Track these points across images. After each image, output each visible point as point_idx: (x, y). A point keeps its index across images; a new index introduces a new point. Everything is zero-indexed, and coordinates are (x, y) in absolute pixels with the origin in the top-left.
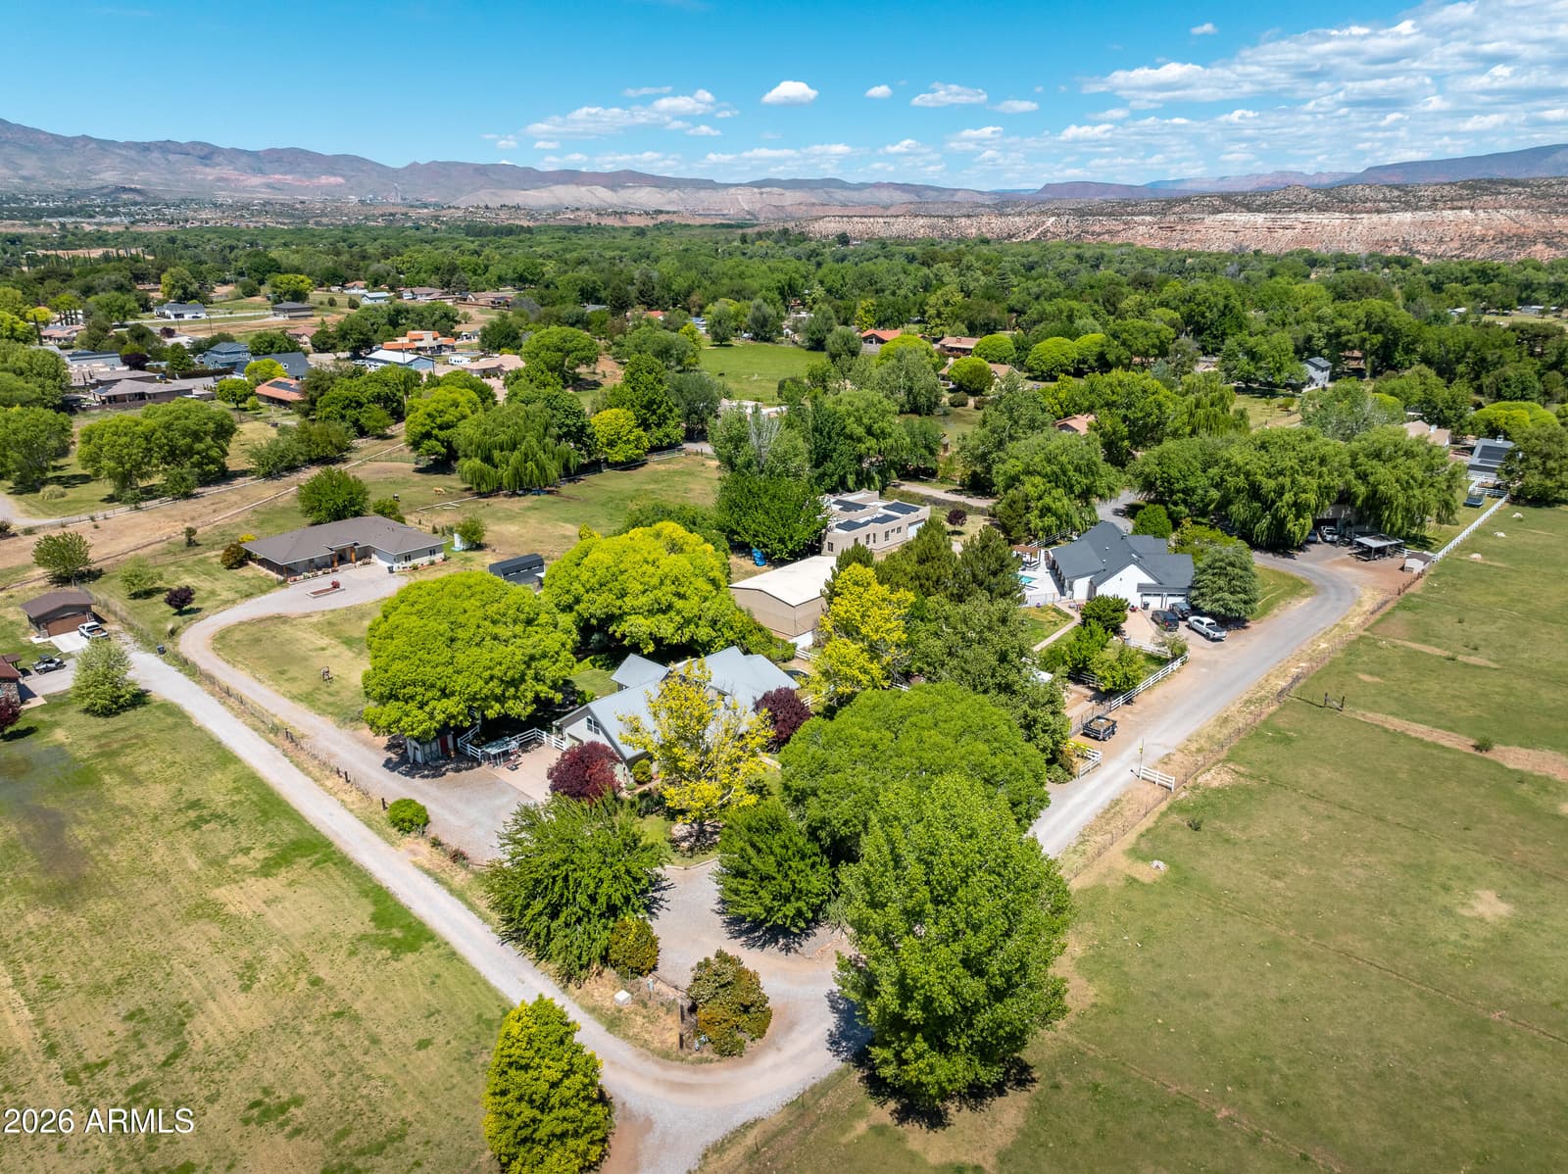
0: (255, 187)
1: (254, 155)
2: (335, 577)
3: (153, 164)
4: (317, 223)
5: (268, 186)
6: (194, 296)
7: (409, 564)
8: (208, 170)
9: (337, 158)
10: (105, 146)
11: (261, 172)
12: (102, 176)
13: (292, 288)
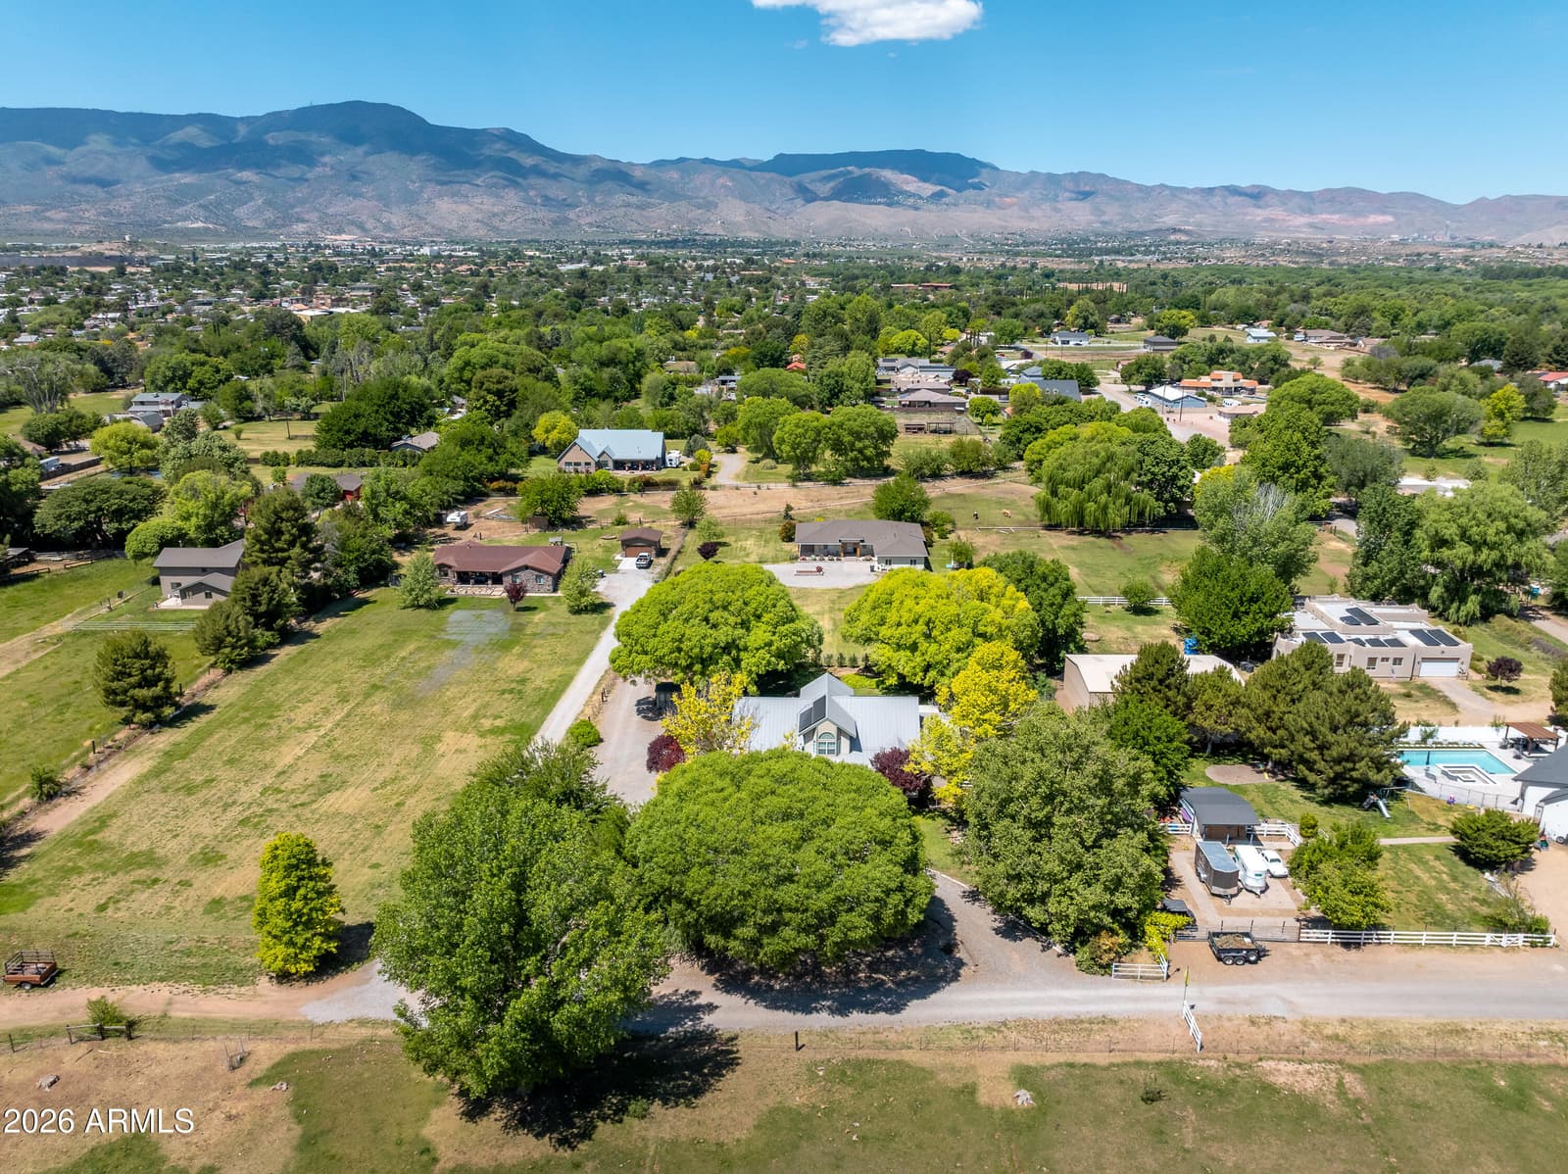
0: (1298, 227)
1: (1309, 196)
2: (821, 564)
3: (1211, 206)
4: (1331, 263)
5: (1311, 225)
6: (1093, 326)
7: (888, 567)
8: (1259, 211)
9: (1393, 197)
10: (1176, 192)
11: (1310, 212)
12: (1165, 219)
13: (1172, 322)
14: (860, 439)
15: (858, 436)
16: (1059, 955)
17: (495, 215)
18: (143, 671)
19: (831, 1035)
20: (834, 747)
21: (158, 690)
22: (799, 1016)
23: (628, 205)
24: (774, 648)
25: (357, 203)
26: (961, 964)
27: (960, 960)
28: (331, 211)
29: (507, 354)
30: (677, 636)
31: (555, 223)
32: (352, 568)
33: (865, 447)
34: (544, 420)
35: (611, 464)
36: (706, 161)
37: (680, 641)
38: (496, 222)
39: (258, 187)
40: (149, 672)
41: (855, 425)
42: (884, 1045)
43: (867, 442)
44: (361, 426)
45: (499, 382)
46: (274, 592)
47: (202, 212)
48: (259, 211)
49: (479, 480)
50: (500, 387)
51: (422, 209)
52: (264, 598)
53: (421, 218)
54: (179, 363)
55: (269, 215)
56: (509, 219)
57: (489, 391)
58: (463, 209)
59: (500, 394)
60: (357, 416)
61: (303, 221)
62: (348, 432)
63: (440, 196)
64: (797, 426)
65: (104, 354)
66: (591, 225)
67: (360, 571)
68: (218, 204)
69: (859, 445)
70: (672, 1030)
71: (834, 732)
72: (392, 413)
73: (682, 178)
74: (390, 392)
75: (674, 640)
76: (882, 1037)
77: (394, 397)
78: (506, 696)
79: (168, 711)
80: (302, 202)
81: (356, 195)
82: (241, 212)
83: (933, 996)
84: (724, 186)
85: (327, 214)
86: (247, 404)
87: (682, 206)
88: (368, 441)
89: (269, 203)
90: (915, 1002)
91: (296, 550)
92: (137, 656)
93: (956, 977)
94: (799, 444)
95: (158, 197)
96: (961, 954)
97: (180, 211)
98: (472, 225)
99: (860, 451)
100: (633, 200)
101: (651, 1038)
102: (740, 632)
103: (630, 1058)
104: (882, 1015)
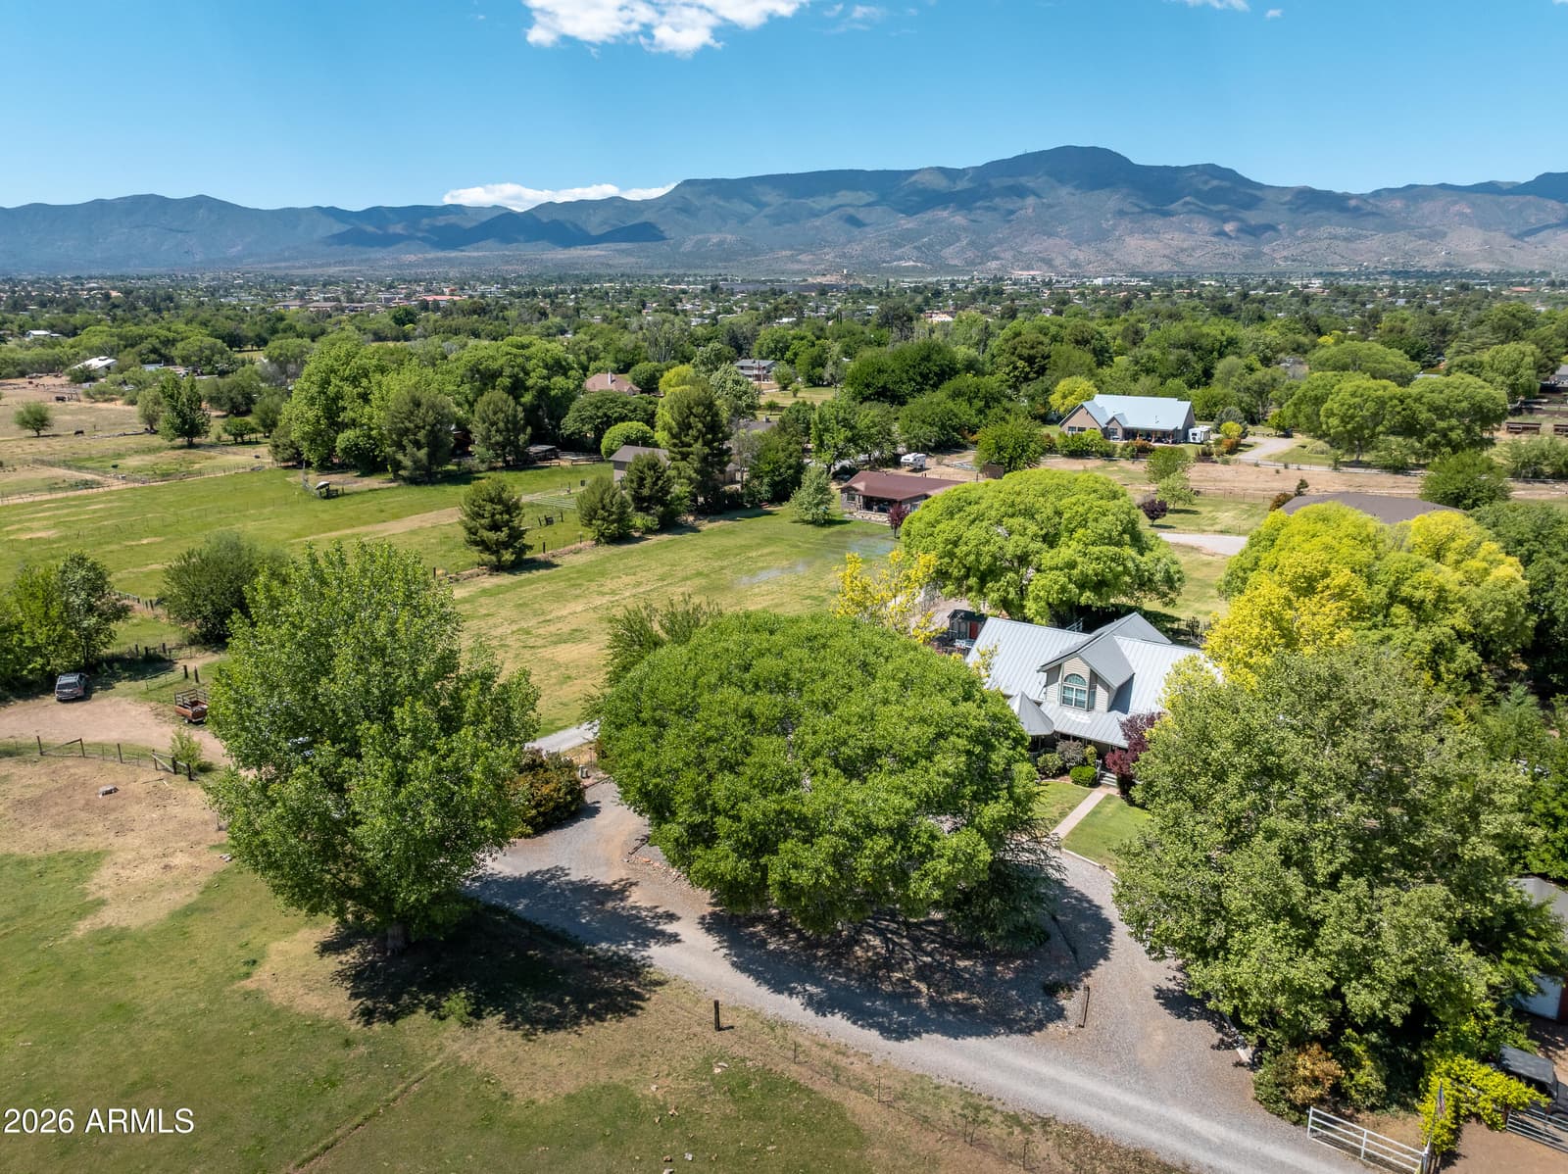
14: (1442, 417)
15: (1440, 411)
16: (1239, 1064)
17: (1183, 250)
18: (493, 515)
19: (779, 1031)
20: (1084, 698)
21: (503, 535)
22: (764, 990)
23: (1335, 237)
24: (1075, 572)
25: (1051, 241)
26: (1059, 1014)
27: (1062, 1009)
28: (1024, 250)
29: (1061, 326)
30: (952, 537)
31: (1246, 257)
32: (766, 480)
33: (1452, 429)
34: (1064, 385)
35: (1120, 433)
36: (1443, 186)
37: (956, 544)
38: (1183, 258)
39: (965, 229)
40: (498, 517)
41: (1438, 399)
42: (837, 1074)
43: (1454, 422)
44: (881, 381)
45: (1032, 348)
46: (658, 478)
47: (915, 253)
48: (963, 250)
49: (955, 429)
50: (1032, 352)
51: (1110, 246)
52: (648, 482)
53: (1107, 254)
54: (783, 337)
55: (970, 254)
56: (1198, 253)
57: (1021, 357)
58: (1151, 245)
59: (1030, 360)
60: (880, 371)
61: (997, 258)
62: (868, 386)
63: (1132, 233)
64: (1353, 395)
65: (738, 332)
66: (1286, 258)
67: (773, 485)
68: (930, 246)
69: (1441, 424)
70: (604, 945)
71: (1086, 676)
72: (921, 374)
73: (1408, 206)
74: (924, 353)
75: (947, 542)
76: (843, 1061)
77: (927, 358)
78: (809, 601)
79: (508, 556)
80: (1000, 242)
81: (1050, 235)
82: (948, 252)
83: (972, 1042)
84: (1461, 214)
85: (1020, 253)
86: (819, 370)
87: (1400, 238)
88: (886, 397)
89: (972, 243)
90: (937, 1037)
91: (698, 445)
92: (491, 501)
93: (1030, 1027)
94: (1352, 417)
95: (882, 241)
96: (1071, 1004)
97: (898, 252)
98: (1157, 261)
99: (1444, 434)
100: (1342, 231)
101: (572, 945)
102: (1038, 545)
103: (531, 957)
104: (874, 1034)
